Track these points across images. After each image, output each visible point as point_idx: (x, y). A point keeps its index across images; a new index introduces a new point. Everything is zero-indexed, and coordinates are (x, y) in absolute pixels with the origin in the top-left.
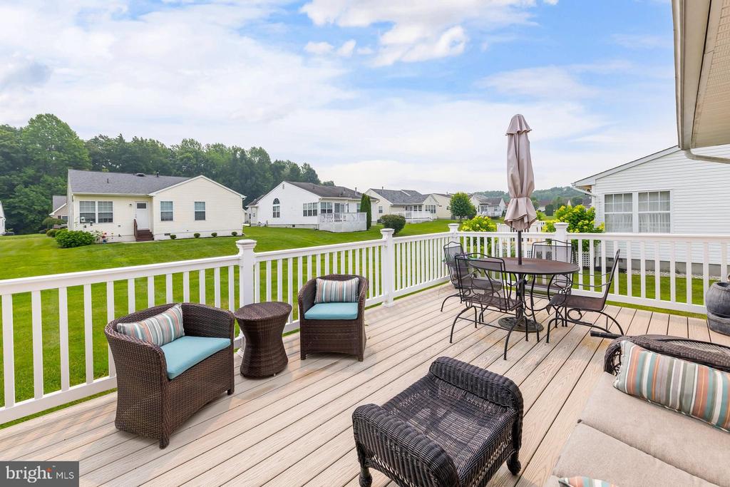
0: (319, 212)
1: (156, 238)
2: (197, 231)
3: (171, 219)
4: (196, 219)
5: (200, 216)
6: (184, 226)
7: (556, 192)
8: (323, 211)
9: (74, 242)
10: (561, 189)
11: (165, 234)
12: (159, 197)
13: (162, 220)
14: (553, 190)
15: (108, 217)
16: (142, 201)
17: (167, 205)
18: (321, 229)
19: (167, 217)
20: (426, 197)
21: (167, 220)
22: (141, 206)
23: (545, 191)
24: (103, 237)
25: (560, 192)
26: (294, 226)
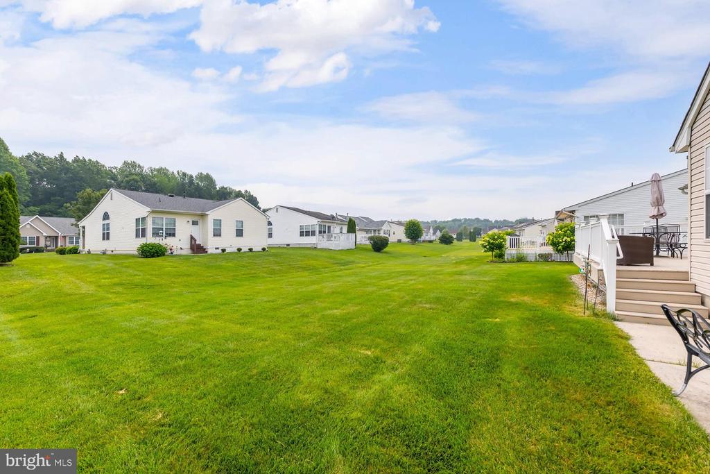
0: (317, 233)
1: (209, 252)
2: (239, 246)
3: (220, 235)
4: (237, 236)
5: (239, 233)
6: (229, 242)
7: (456, 222)
8: (320, 232)
9: (157, 252)
10: (460, 220)
11: (216, 248)
12: (213, 215)
13: (214, 235)
14: (455, 220)
15: (172, 232)
16: (195, 219)
17: (218, 223)
18: (319, 247)
19: (217, 233)
20: (382, 223)
21: (217, 236)
22: (195, 223)
23: (447, 222)
24: (171, 250)
25: (459, 223)
26: (288, 245)
